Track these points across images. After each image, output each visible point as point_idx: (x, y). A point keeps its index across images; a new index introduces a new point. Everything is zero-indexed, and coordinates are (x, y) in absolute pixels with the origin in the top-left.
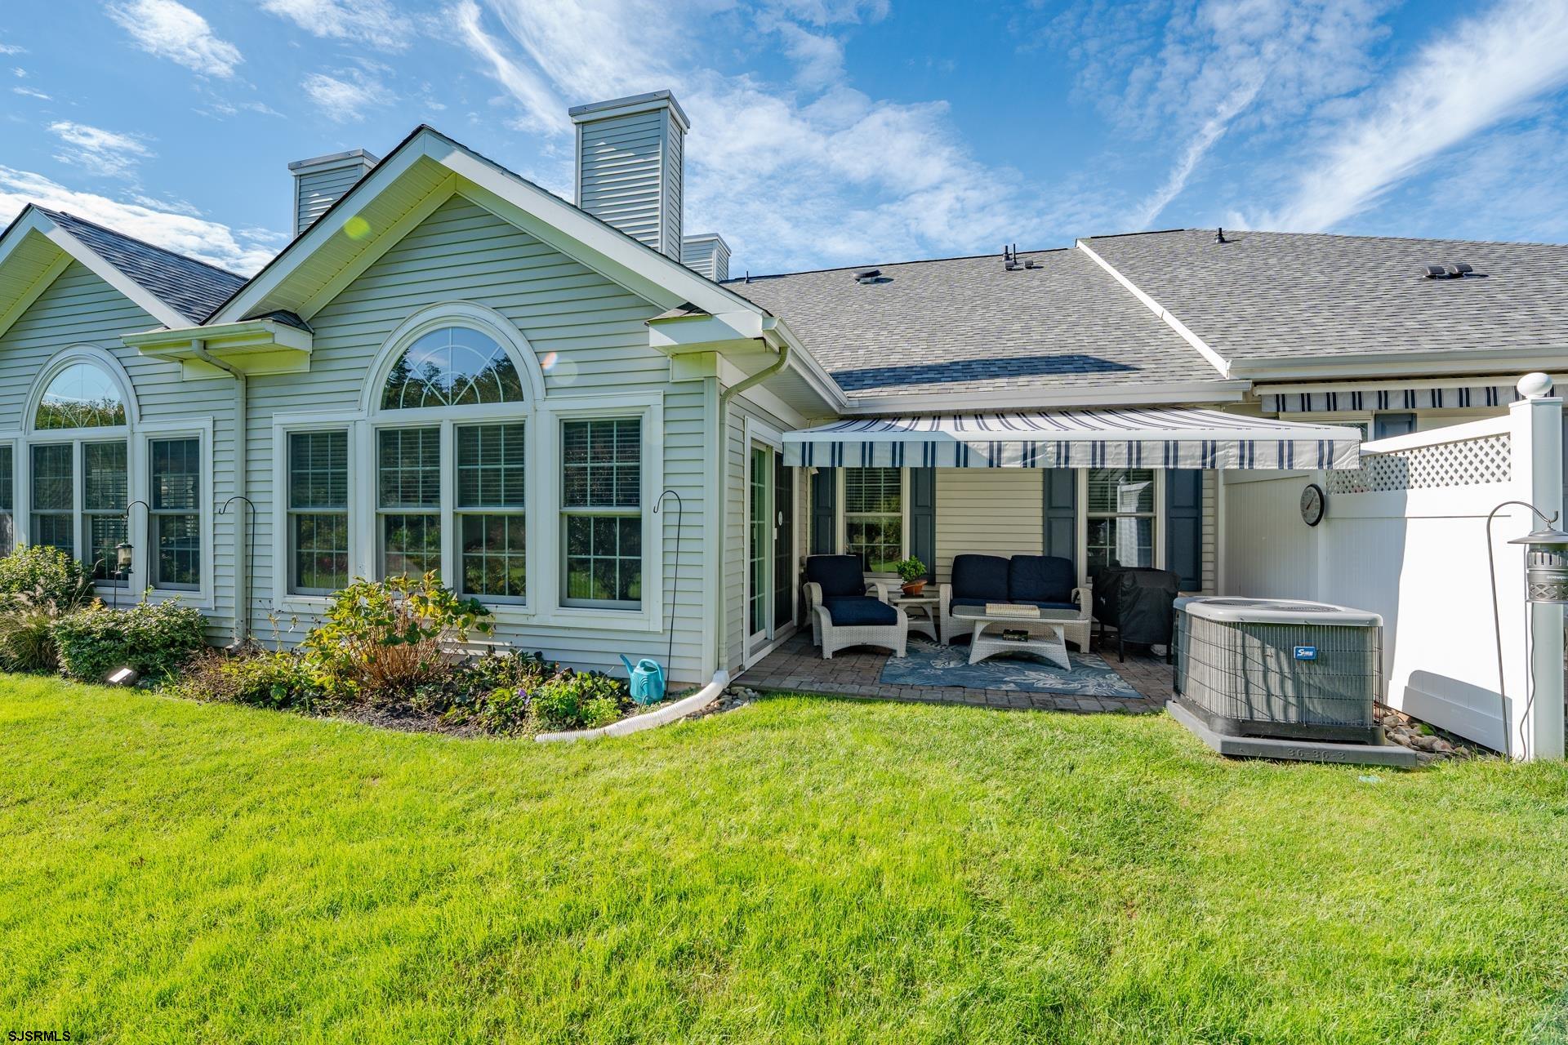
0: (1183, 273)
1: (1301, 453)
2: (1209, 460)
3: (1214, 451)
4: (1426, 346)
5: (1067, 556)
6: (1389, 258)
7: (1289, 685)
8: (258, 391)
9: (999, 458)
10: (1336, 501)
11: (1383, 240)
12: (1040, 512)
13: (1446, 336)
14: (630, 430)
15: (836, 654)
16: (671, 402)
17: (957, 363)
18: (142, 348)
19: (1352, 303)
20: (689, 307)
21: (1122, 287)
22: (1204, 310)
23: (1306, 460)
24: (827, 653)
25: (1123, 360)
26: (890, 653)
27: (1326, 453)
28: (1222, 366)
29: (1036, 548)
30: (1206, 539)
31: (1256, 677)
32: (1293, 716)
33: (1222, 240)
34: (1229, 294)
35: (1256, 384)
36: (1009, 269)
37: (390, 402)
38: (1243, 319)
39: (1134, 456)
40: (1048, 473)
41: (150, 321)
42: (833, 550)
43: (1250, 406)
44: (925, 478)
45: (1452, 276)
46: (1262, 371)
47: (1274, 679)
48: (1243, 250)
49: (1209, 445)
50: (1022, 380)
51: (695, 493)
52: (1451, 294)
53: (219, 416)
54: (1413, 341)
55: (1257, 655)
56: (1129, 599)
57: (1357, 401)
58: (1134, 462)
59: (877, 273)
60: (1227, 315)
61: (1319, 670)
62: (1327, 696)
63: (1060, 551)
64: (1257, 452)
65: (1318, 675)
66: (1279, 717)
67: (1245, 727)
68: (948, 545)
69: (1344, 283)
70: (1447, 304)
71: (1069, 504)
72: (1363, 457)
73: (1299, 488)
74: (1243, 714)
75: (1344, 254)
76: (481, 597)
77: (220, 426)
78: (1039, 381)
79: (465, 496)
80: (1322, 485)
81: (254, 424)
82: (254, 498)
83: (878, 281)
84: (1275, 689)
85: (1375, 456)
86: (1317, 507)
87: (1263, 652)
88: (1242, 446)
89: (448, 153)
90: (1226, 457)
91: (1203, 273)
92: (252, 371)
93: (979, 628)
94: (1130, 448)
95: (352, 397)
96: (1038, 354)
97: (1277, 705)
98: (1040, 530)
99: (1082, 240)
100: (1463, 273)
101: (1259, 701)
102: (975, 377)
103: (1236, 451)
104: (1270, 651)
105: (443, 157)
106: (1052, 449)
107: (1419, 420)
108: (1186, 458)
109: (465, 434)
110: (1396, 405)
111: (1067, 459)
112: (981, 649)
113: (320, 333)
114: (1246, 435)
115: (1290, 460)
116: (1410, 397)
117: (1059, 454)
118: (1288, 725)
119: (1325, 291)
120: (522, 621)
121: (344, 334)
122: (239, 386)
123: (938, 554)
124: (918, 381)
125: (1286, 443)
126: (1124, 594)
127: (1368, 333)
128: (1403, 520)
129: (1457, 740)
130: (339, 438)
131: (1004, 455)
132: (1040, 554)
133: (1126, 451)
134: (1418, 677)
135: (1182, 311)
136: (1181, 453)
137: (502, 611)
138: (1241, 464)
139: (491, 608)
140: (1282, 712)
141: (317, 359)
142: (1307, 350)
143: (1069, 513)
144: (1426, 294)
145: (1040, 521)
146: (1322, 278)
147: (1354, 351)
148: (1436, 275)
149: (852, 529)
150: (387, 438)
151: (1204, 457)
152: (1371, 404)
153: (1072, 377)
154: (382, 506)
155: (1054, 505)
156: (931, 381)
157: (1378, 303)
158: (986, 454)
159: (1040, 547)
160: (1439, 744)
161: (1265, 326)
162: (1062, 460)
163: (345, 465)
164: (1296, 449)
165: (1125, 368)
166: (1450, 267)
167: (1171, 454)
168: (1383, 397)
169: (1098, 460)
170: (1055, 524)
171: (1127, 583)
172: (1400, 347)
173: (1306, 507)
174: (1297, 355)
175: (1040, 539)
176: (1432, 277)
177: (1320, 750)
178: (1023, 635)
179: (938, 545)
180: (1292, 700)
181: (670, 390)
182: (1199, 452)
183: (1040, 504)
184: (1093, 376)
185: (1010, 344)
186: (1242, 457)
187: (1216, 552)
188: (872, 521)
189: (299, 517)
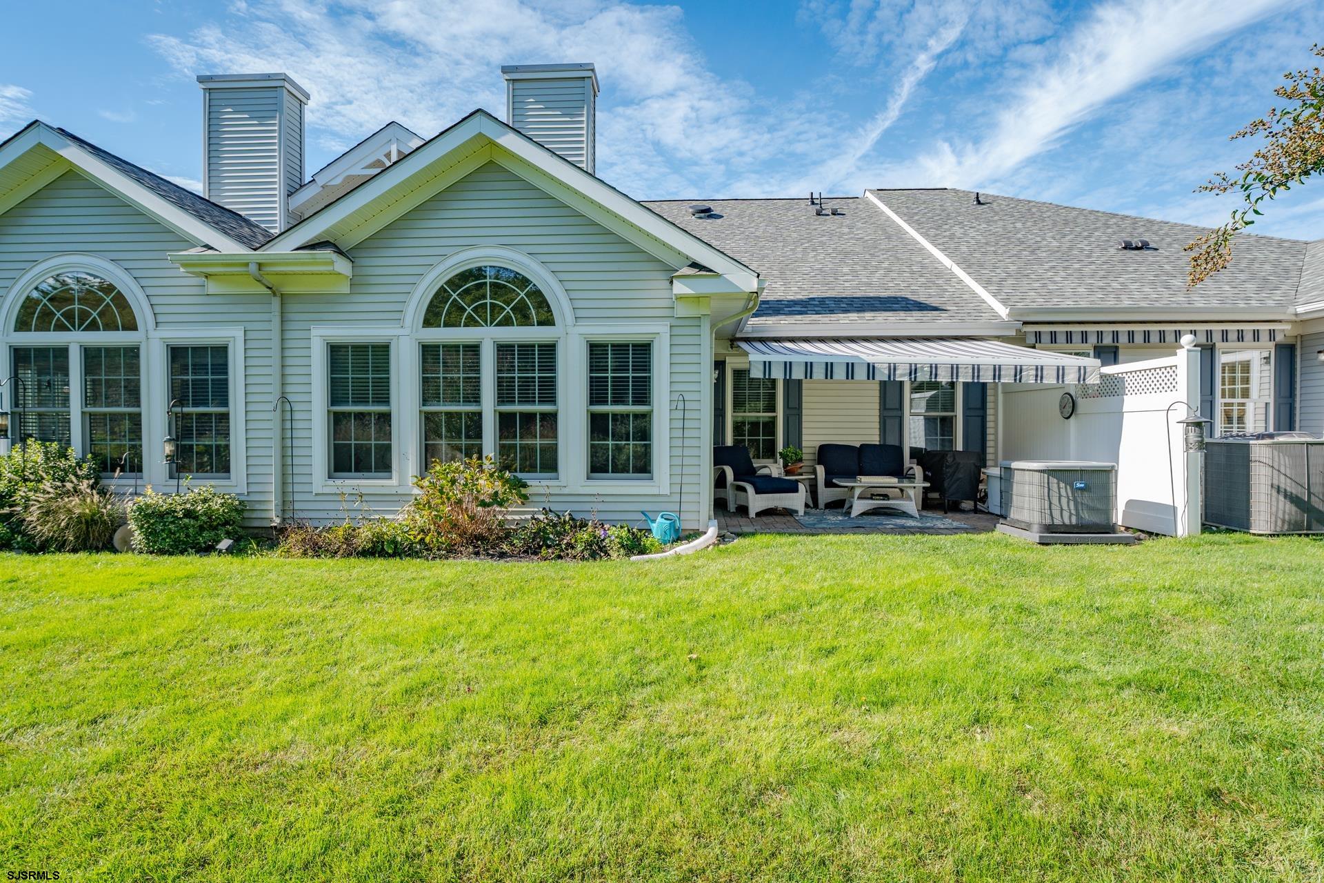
0: (958, 231)
1: (1069, 374)
2: (1018, 377)
3: (1021, 372)
4: (1126, 303)
5: (897, 444)
6: (1096, 229)
7: (1072, 503)
9: (894, 375)
10: (1080, 402)
11: (1091, 212)
12: (877, 413)
13: (1137, 295)
14: (643, 350)
15: (758, 514)
16: (676, 331)
17: (813, 299)
18: (183, 265)
19: (1077, 266)
20: (695, 265)
21: (914, 239)
22: (981, 266)
23: (1071, 379)
24: (752, 514)
25: (933, 302)
26: (794, 513)
27: (1082, 373)
28: (1003, 311)
29: (875, 439)
30: (989, 431)
31: (1055, 500)
32: (1074, 521)
33: (979, 203)
34: (995, 253)
35: (1025, 323)
36: (819, 214)
37: (431, 319)
38: (1009, 275)
39: (976, 374)
40: (883, 384)
41: (186, 241)
42: (723, 442)
43: (1019, 339)
44: (794, 388)
45: (1137, 248)
46: (1028, 315)
47: (1064, 501)
48: (996, 213)
49: (1019, 367)
50: (868, 315)
51: (695, 396)
52: (1139, 263)
53: (250, 326)
54: (1118, 299)
55: (1054, 487)
56: (950, 470)
57: (1084, 337)
58: (976, 378)
59: (709, 210)
60: (998, 271)
61: (1086, 494)
62: (1091, 509)
63: (892, 441)
64: (1045, 373)
65: (1086, 498)
66: (1067, 522)
67: (1050, 528)
68: (812, 438)
69: (1070, 248)
70: (1136, 271)
71: (898, 407)
72: (1103, 376)
73: (1061, 392)
74: (1048, 521)
75: (1066, 223)
76: (519, 475)
77: (250, 335)
78: (881, 317)
79: (504, 394)
80: (1073, 393)
81: (288, 335)
82: (291, 398)
83: (710, 217)
84: (1065, 507)
85: (1106, 376)
86: (1070, 407)
87: (1059, 486)
88: (1037, 369)
89: (504, 134)
90: (1028, 375)
91: (972, 233)
92: (289, 289)
93: (857, 492)
94: (973, 369)
95: (397, 316)
96: (872, 295)
97: (1066, 515)
98: (877, 425)
99: (870, 191)
100: (1145, 246)
101: (1056, 514)
102: (832, 312)
103: (1034, 372)
104: (1062, 485)
105: (499, 137)
106: (927, 369)
107: (1120, 350)
108: (1006, 376)
109: (504, 350)
110: (1107, 341)
111: (936, 375)
112: (859, 507)
113: (359, 262)
114: (1039, 362)
115: (1063, 378)
116: (1116, 335)
117: (931, 372)
118: (1071, 526)
119: (1058, 254)
120: (557, 491)
121: (380, 264)
122: (276, 302)
123: (804, 444)
124: (791, 313)
125: (1061, 368)
126: (947, 467)
127: (1091, 291)
128: (1121, 414)
129: (1150, 534)
130: (382, 351)
131: (897, 372)
132: (878, 443)
133: (971, 371)
134: (1130, 503)
135: (966, 264)
136: (1002, 373)
137: (537, 484)
138: (1036, 380)
139: (529, 483)
140: (1068, 518)
141: (356, 283)
142: (1055, 302)
143: (899, 413)
144: (1122, 261)
145: (877, 419)
146: (1055, 244)
147: (1083, 304)
148: (1128, 247)
149: (736, 426)
150: (429, 352)
151: (1016, 376)
152: (1093, 340)
153: (902, 314)
154: (423, 405)
155: (887, 407)
156: (800, 313)
157: (1093, 267)
158: (886, 372)
159: (877, 438)
160: (1143, 536)
161: (1025, 281)
162: (933, 376)
163: (387, 371)
164: (1066, 371)
165: (936, 309)
166: (1136, 242)
167: (997, 373)
168: (1100, 334)
169: (955, 377)
170: (888, 421)
171: (950, 459)
172: (1111, 303)
173: (1062, 407)
174: (1049, 305)
175: (877, 432)
176: (1125, 248)
177: (1088, 537)
178: (886, 497)
179: (804, 438)
180: (1073, 512)
181: (675, 322)
182: (1013, 373)
183: (877, 406)
184: (917, 314)
185: (847, 284)
186: (1037, 376)
187: (996, 440)
188: (754, 420)
189: (336, 414)
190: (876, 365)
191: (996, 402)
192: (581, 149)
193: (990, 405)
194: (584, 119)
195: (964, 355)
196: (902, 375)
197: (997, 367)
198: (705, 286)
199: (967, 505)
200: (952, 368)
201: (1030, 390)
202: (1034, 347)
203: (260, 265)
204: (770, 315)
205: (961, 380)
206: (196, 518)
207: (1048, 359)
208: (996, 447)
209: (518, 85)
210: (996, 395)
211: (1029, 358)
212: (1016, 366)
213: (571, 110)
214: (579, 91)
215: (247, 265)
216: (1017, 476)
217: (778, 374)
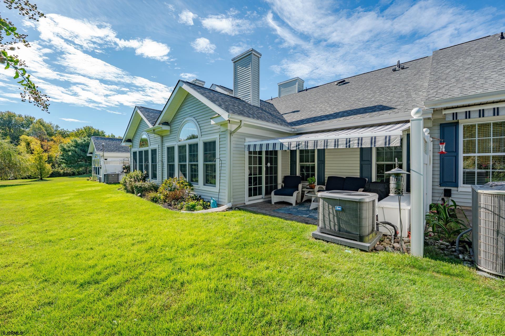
2: (348, 145)
3: (349, 142)
7: (336, 218)
8: (164, 139)
9: (290, 147)
12: (359, 162)
14: (214, 144)
16: (221, 136)
26: (291, 204)
29: (358, 175)
31: (327, 216)
39: (326, 145)
40: (363, 150)
42: (296, 174)
44: (322, 153)
47: (331, 216)
49: (348, 140)
53: (159, 144)
55: (326, 208)
58: (326, 146)
59: (344, 81)
61: (343, 214)
62: (347, 223)
64: (363, 141)
66: (333, 228)
68: (328, 174)
71: (369, 159)
74: (323, 226)
76: (192, 183)
79: (190, 159)
81: (163, 146)
82: (163, 161)
83: (344, 84)
84: (332, 219)
87: (329, 207)
88: (359, 140)
89: (183, 85)
92: (163, 135)
94: (325, 142)
95: (175, 139)
97: (332, 224)
98: (359, 168)
101: (327, 222)
103: (357, 142)
106: (304, 144)
108: (341, 144)
109: (190, 146)
111: (307, 146)
112: (313, 205)
113: (172, 126)
114: (360, 136)
115: (375, 143)
117: (305, 145)
118: (335, 231)
120: (198, 188)
122: (161, 138)
123: (326, 176)
125: (373, 138)
130: (173, 149)
131: (292, 146)
132: (359, 177)
133: (323, 143)
136: (339, 143)
138: (358, 146)
139: (194, 185)
141: (171, 131)
145: (359, 165)
149: (302, 168)
150: (180, 148)
151: (347, 144)
154: (179, 162)
155: (363, 160)
158: (287, 146)
159: (359, 174)
162: (306, 147)
163: (174, 154)
164: (377, 140)
167: (336, 143)
169: (316, 146)
170: (364, 166)
175: (359, 171)
177: (339, 240)
179: (326, 173)
180: (337, 224)
181: (221, 133)
182: (345, 142)
183: (359, 159)
186: (358, 143)
190: (284, 143)
192: (250, 77)
194: (250, 67)
197: (337, 140)
200: (315, 142)
203: (154, 130)
209: (236, 63)
212: (347, 139)
213: (248, 65)
214: (250, 58)
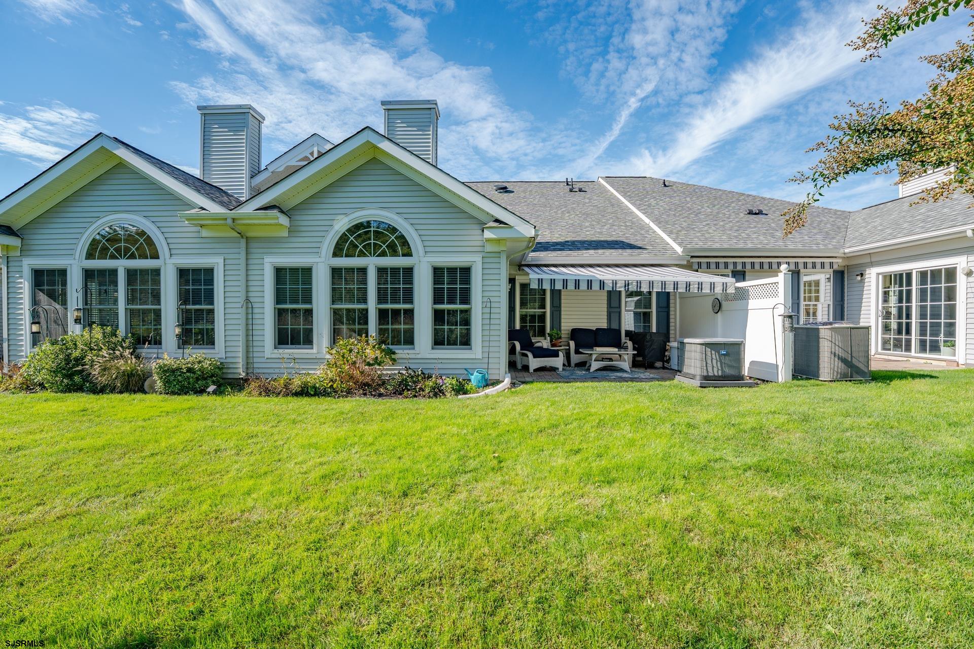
0: (653, 202)
1: (717, 287)
2: (688, 289)
3: (689, 286)
4: (750, 246)
5: (617, 328)
6: (732, 202)
7: (719, 363)
8: (255, 245)
9: (616, 287)
10: (724, 303)
11: (730, 192)
12: (606, 310)
13: (756, 241)
14: (466, 272)
15: (536, 370)
16: (486, 260)
17: (568, 241)
18: (187, 220)
19: (722, 223)
20: (497, 221)
21: (627, 206)
22: (667, 223)
23: (718, 290)
24: (531, 370)
25: (639, 244)
26: (557, 369)
27: (725, 286)
28: (679, 250)
29: (604, 325)
30: (672, 320)
31: (709, 362)
32: (720, 374)
33: (665, 186)
34: (674, 215)
35: (692, 257)
36: (571, 191)
37: (338, 252)
38: (683, 228)
40: (609, 292)
41: (189, 205)
43: (689, 267)
44: (556, 295)
45: (756, 214)
46: (694, 252)
47: (714, 361)
48: (675, 192)
49: (688, 283)
50: (600, 251)
51: (497, 299)
52: (757, 222)
53: (227, 256)
54: (745, 243)
55: (709, 354)
56: (649, 344)
57: (726, 265)
59: (506, 188)
60: (676, 226)
61: (727, 357)
62: (730, 366)
63: (614, 326)
64: (703, 286)
65: (727, 360)
66: (716, 374)
67: (706, 378)
69: (718, 213)
70: (755, 227)
71: (618, 306)
72: (736, 288)
73: (713, 298)
74: (705, 374)
75: (716, 199)
76: (391, 347)
77: (228, 262)
78: (608, 252)
79: (381, 298)
80: (719, 298)
81: (251, 262)
82: (252, 300)
83: (507, 192)
84: (715, 365)
85: (738, 288)
86: (718, 306)
87: (711, 353)
88: (699, 284)
89: (382, 142)
90: (694, 288)
91: (661, 203)
92: (250, 234)
93: (594, 357)
95: (316, 251)
96: (602, 239)
97: (715, 369)
98: (606, 317)
99: (601, 177)
100: (760, 213)
101: (710, 369)
102: (579, 249)
103: (697, 286)
104: (713, 352)
105: (379, 143)
106: (635, 284)
107: (747, 273)
108: (681, 288)
109: (381, 271)
110: (739, 268)
112: (595, 365)
113: (294, 217)
114: (700, 280)
115: (714, 289)
116: (744, 264)
118: (719, 376)
119: (711, 217)
120: (413, 356)
121: (308, 219)
122: (243, 241)
123: (562, 328)
124: (555, 250)
125: (713, 283)
126: (647, 342)
127: (730, 238)
128: (747, 311)
129: (764, 381)
130: (307, 272)
131: (618, 285)
132: (606, 328)
134: (752, 363)
135: (657, 221)
136: (679, 286)
137: (402, 352)
138: (698, 290)
139: (398, 351)
140: (717, 372)
141: (293, 230)
142: (709, 245)
143: (618, 310)
144: (747, 221)
145: (606, 313)
146: (709, 210)
147: (726, 246)
148: (750, 213)
149: (522, 317)
150: (336, 272)
151: (686, 288)
152: (731, 267)
153: (620, 251)
155: (612, 306)
156: (560, 250)
157: (731, 224)
158: (611, 285)
159: (606, 325)
160: (759, 382)
161: (692, 232)
163: (311, 284)
164: (715, 286)
165: (640, 248)
166: (755, 210)
168: (735, 264)
170: (612, 315)
171: (648, 337)
172: (741, 246)
173: (714, 306)
174: (706, 246)
176: (749, 213)
177: (728, 383)
178: (611, 360)
179: (562, 324)
182: (685, 286)
183: (606, 306)
184: (629, 251)
185: (588, 233)
186: (699, 288)
187: (675, 326)
188: (532, 313)
189: (279, 310)
190: (605, 281)
191: (675, 303)
192: (429, 150)
193: (671, 305)
194: (431, 133)
195: (657, 276)
196: (620, 287)
197: (676, 282)
198: (504, 233)
199: (659, 364)
201: (694, 296)
202: (697, 271)
203: (234, 220)
204: (542, 251)
205: (655, 290)
206: (194, 373)
207: (706, 278)
208: (675, 330)
209: (391, 112)
210: (675, 300)
211: (694, 277)
213: (422, 127)
214: (428, 116)
215: (226, 219)
216: (687, 347)
217: (547, 286)
